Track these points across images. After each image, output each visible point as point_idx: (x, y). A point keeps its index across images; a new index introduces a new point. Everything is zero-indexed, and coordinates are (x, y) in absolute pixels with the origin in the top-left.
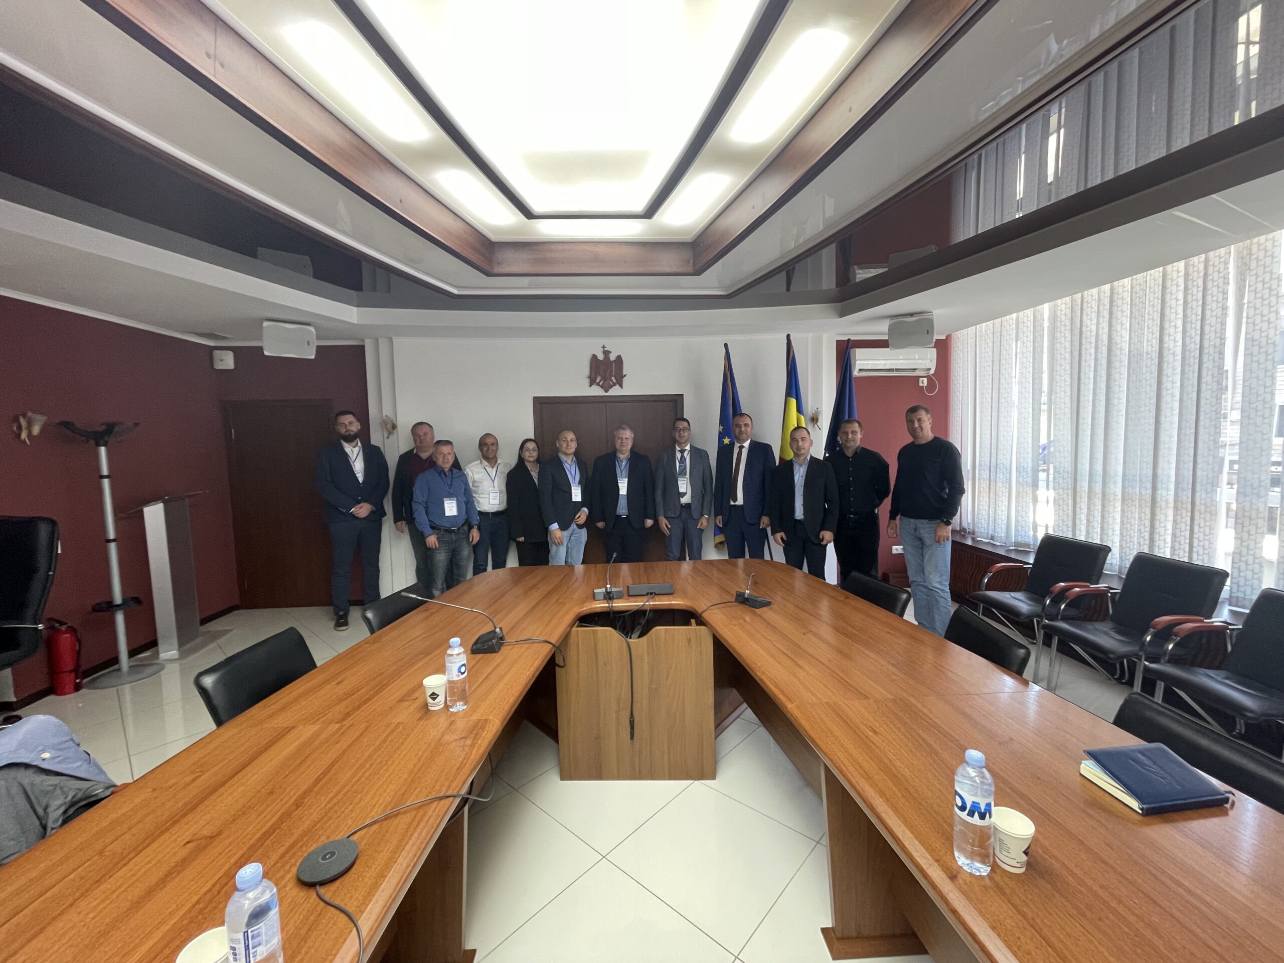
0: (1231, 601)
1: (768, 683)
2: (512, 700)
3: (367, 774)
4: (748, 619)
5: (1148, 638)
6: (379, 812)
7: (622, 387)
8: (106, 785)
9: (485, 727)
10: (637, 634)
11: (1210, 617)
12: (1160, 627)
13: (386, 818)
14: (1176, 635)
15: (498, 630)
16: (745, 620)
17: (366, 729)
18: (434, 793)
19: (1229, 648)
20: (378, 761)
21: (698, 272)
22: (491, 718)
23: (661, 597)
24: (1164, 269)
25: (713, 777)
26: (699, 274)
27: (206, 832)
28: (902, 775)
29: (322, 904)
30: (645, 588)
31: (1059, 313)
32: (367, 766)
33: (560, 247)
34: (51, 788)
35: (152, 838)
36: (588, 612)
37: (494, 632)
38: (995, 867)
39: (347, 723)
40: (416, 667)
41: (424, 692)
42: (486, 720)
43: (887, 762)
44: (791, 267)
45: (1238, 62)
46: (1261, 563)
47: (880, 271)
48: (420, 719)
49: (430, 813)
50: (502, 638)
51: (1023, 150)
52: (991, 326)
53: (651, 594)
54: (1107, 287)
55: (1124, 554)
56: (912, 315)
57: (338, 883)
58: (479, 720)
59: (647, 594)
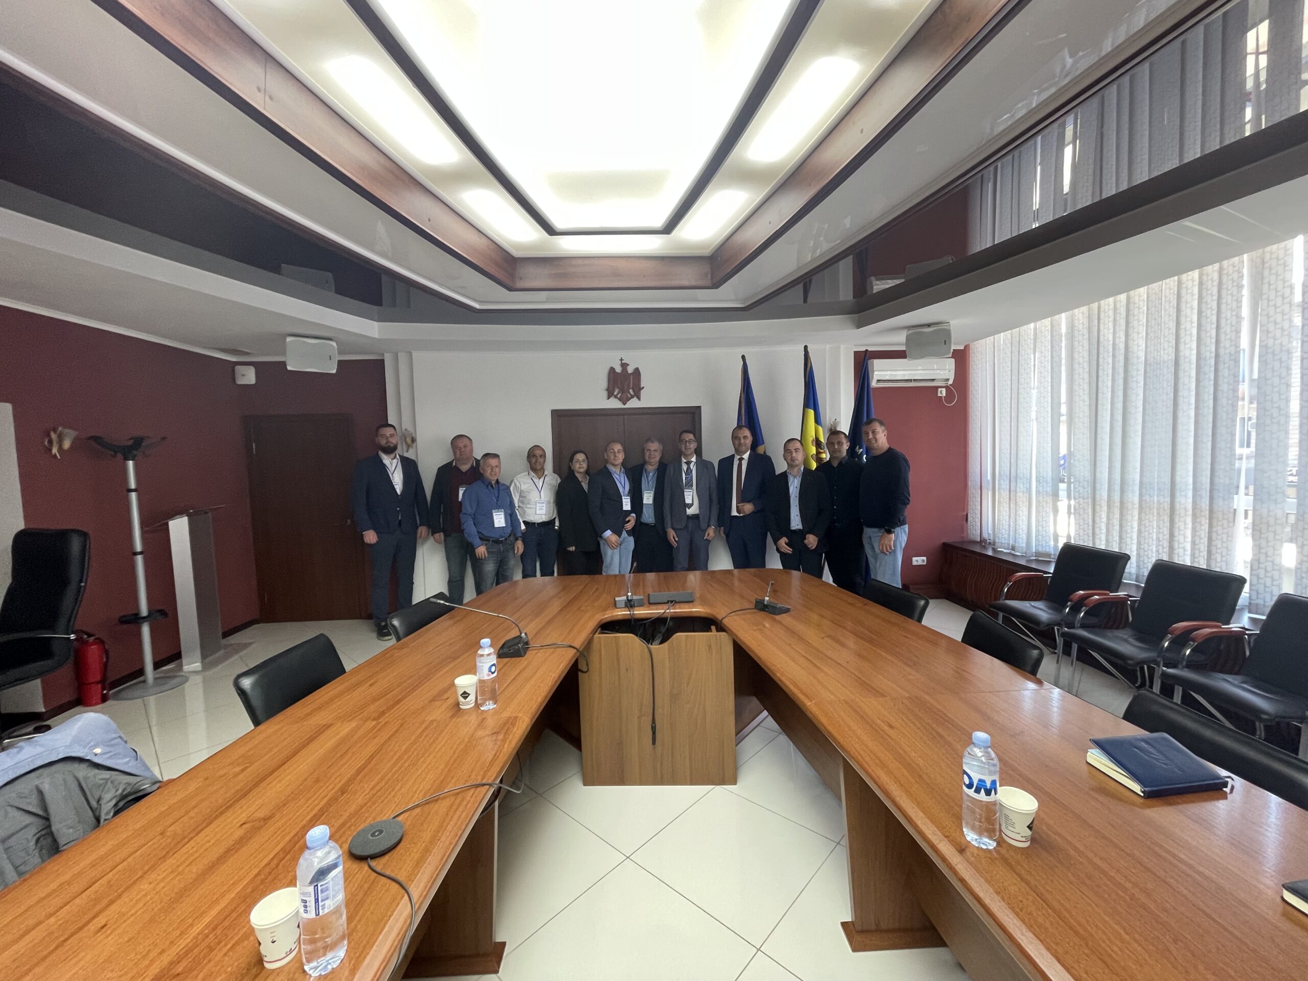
0: (1251, 608)
1: (788, 683)
2: (540, 699)
3: (406, 765)
4: (767, 625)
5: (1166, 644)
6: (421, 797)
7: (639, 399)
8: (153, 781)
9: (515, 724)
10: (658, 641)
11: (1228, 623)
12: (1177, 633)
13: (427, 803)
14: (1194, 640)
15: (523, 635)
16: (764, 626)
17: (401, 726)
18: (470, 782)
19: (1248, 653)
20: (415, 753)
21: (716, 285)
22: (520, 715)
23: (682, 605)
24: (1178, 279)
25: (734, 782)
26: (717, 287)
27: (260, 814)
28: (916, 764)
29: (375, 875)
30: (665, 595)
31: (1076, 322)
32: (406, 757)
33: (580, 262)
34: (101, 782)
35: (210, 820)
36: (609, 620)
37: (520, 637)
38: (1000, 842)
39: (383, 720)
40: (445, 670)
41: (456, 692)
42: (516, 718)
43: (901, 752)
44: (808, 280)
45: (1248, 75)
46: (1280, 569)
47: (898, 282)
48: (452, 716)
49: (468, 798)
50: (527, 643)
51: (1039, 161)
52: (1009, 336)
53: (672, 602)
54: (1123, 297)
55: (1141, 563)
56: (929, 325)
57: (387, 857)
58: (509, 718)
59: (668, 602)
